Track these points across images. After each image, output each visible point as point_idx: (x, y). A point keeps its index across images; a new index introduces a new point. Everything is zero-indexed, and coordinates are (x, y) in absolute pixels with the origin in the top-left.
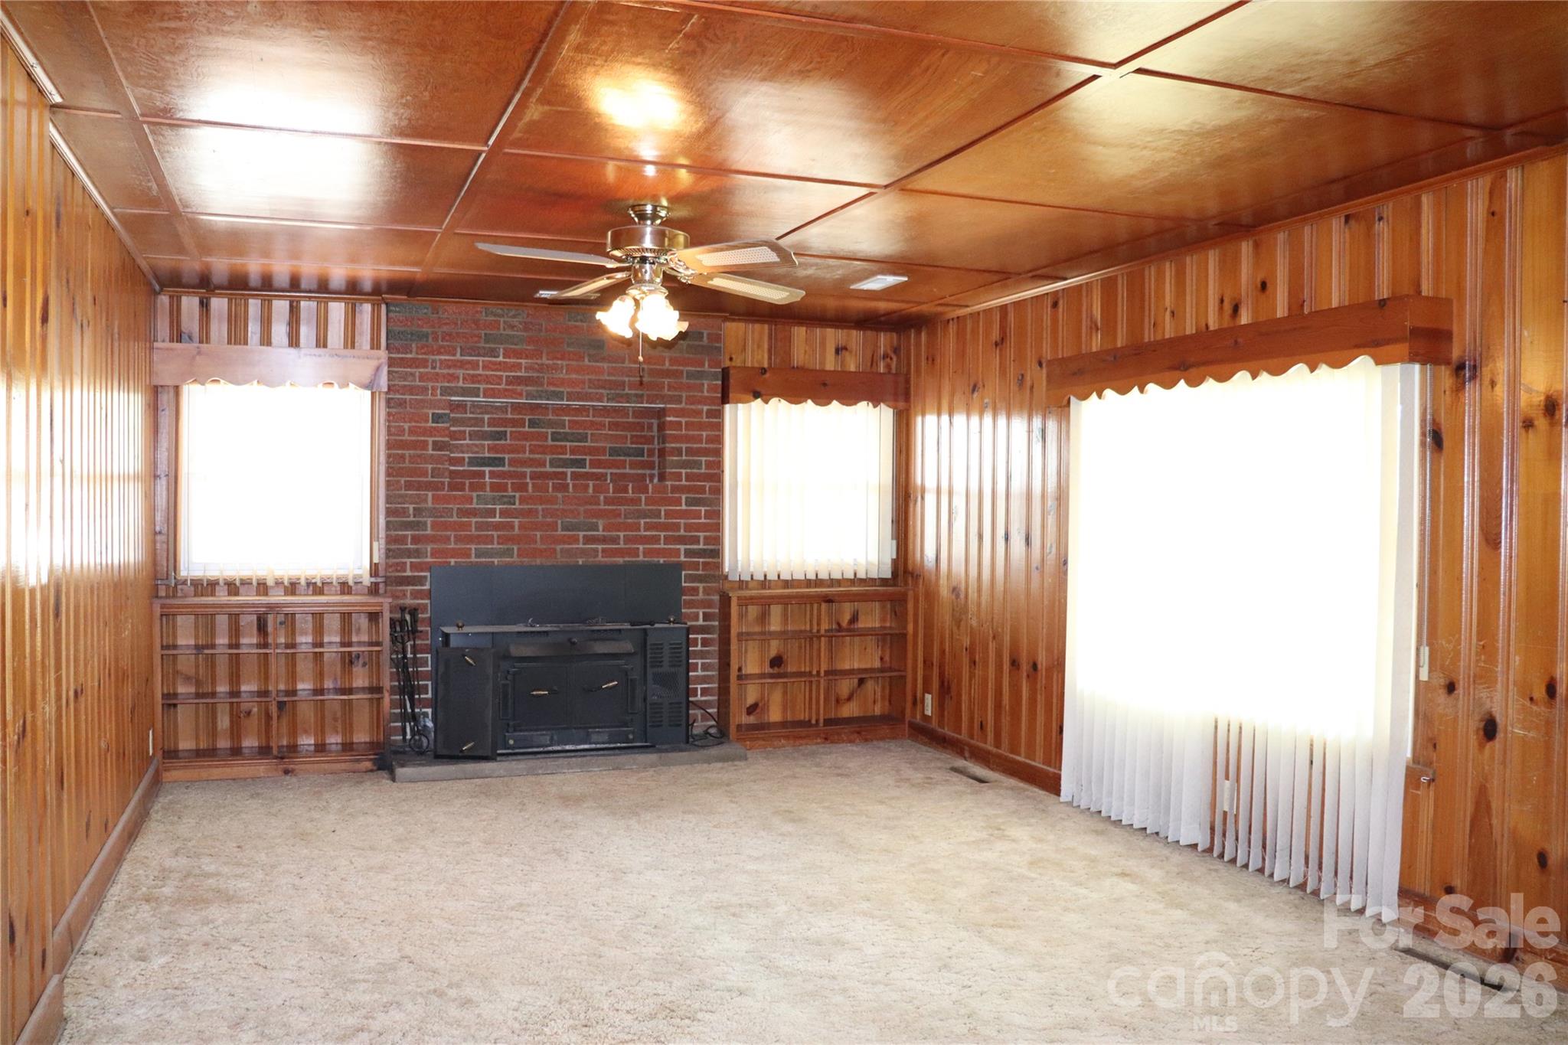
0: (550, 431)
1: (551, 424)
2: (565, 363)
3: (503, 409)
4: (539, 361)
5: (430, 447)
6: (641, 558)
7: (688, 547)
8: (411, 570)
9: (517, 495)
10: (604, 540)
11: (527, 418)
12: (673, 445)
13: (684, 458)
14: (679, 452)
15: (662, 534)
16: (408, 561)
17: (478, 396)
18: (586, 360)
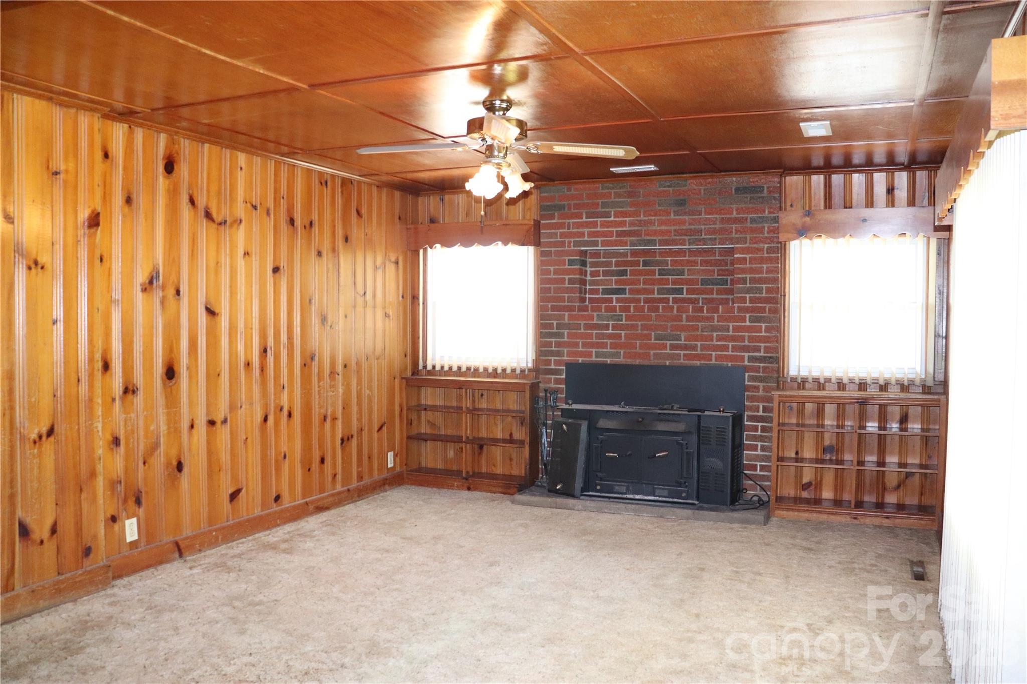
0: (657, 268)
1: (658, 263)
2: (657, 218)
3: (625, 254)
4: (639, 219)
5: (567, 282)
6: (713, 362)
7: (751, 354)
8: (554, 365)
9: (624, 314)
10: (685, 348)
11: (641, 259)
12: (740, 276)
13: (748, 285)
14: (744, 281)
15: (730, 344)
16: (552, 358)
17: (598, 246)
18: (672, 215)
